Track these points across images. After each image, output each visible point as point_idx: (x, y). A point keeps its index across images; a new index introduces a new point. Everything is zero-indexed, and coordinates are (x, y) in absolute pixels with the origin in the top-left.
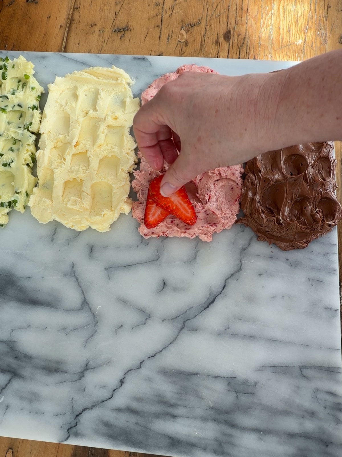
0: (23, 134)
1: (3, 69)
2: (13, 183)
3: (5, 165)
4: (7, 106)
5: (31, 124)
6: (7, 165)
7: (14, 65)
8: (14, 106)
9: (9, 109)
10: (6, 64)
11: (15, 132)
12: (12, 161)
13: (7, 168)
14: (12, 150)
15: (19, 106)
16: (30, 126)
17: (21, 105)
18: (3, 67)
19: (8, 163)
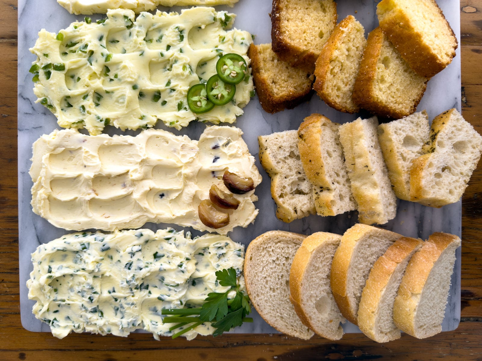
0: (140, 26)
1: (50, 70)
2: (203, 27)
3: (182, 38)
4: (102, 54)
5: (126, 17)
6: (181, 35)
7: (44, 55)
8: (101, 46)
9: (106, 51)
10: (43, 66)
11: (138, 36)
12: (177, 28)
13: (185, 35)
14: (161, 38)
15: (101, 39)
16: (129, 18)
17: (100, 36)
18: (48, 70)
19: (180, 33)
